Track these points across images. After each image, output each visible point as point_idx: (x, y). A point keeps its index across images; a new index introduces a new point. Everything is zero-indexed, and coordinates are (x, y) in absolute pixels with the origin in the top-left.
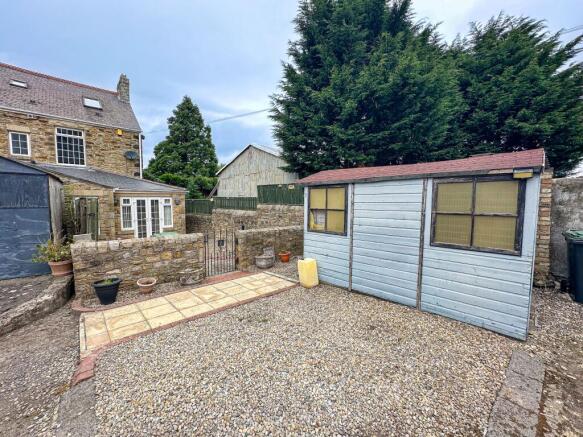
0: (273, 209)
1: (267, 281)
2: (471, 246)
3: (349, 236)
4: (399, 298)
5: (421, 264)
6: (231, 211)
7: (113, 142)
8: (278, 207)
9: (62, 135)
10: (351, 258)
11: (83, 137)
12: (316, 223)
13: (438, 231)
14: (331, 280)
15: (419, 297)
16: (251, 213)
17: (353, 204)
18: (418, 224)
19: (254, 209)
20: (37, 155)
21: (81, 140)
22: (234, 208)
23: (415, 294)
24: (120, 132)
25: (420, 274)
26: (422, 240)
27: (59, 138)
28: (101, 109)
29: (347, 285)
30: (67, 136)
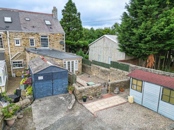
0: (116, 71)
1: (119, 99)
2: (169, 102)
3: (142, 93)
4: (153, 110)
5: (159, 104)
6: (100, 67)
7: (56, 38)
8: (118, 70)
9: (42, 38)
10: (142, 98)
11: (48, 38)
12: (134, 87)
13: (163, 97)
14: (137, 102)
15: (158, 110)
16: (107, 69)
17: (144, 86)
18: (159, 95)
19: (109, 68)
20: (36, 46)
21: (47, 39)
22: (100, 66)
23: (157, 109)
24: (58, 35)
25: (158, 106)
26: (159, 99)
27: (41, 39)
28: (51, 25)
29: (141, 104)
30: (44, 38)
